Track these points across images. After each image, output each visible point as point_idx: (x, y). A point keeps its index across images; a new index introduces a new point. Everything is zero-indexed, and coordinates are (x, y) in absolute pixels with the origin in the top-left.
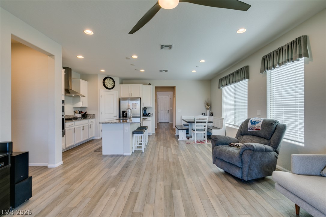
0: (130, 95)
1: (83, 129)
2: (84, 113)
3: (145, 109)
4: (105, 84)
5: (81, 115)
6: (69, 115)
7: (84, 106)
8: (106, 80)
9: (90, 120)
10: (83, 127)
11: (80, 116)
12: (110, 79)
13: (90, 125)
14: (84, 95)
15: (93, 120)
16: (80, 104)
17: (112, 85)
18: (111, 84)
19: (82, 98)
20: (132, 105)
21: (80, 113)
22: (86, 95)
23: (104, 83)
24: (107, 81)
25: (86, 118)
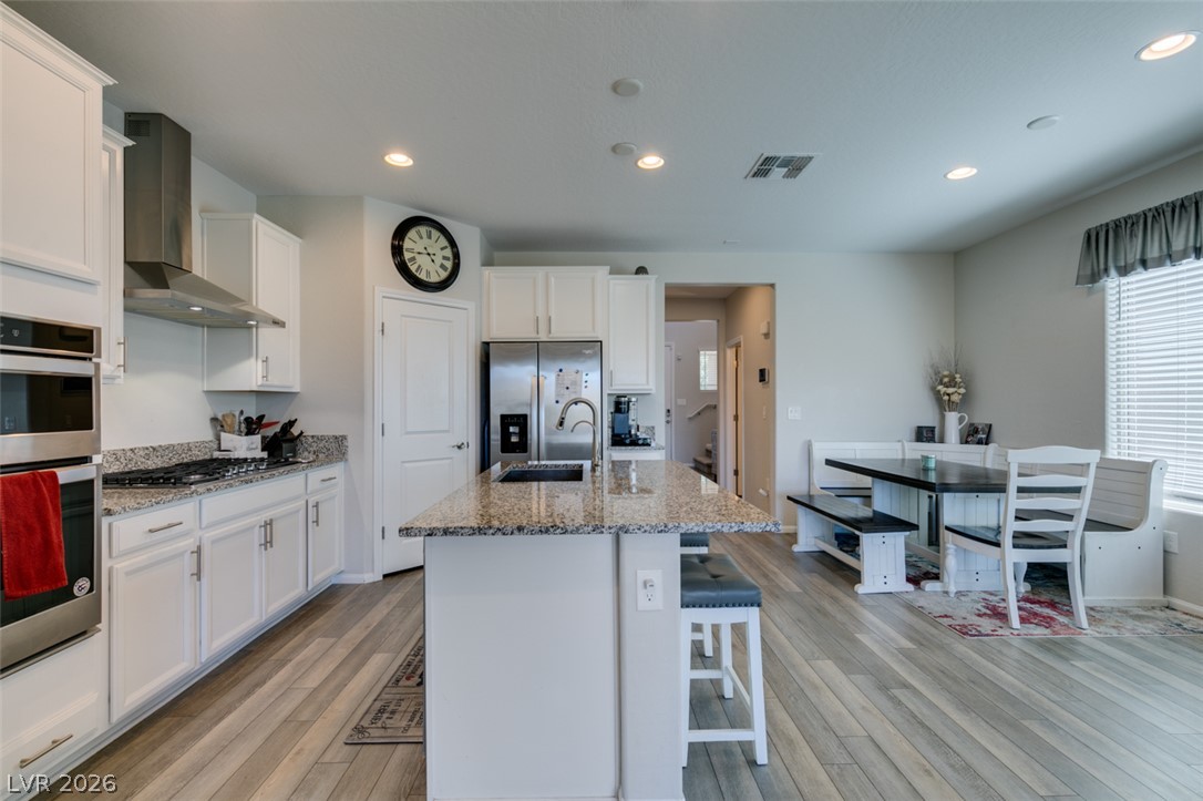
0: (543, 326)
1: (268, 543)
2: (277, 429)
3: (620, 406)
4: (407, 256)
5: (257, 439)
6: (174, 441)
7: (276, 383)
8: (412, 234)
9: (316, 475)
10: (269, 524)
11: (249, 449)
12: (436, 234)
13: (316, 506)
14: (280, 317)
15: (336, 470)
16: (249, 375)
17: (442, 266)
18: (439, 260)
19: (266, 335)
20: (558, 384)
21: (250, 432)
22: (292, 318)
23: (397, 251)
24: (414, 242)
25: (287, 463)
